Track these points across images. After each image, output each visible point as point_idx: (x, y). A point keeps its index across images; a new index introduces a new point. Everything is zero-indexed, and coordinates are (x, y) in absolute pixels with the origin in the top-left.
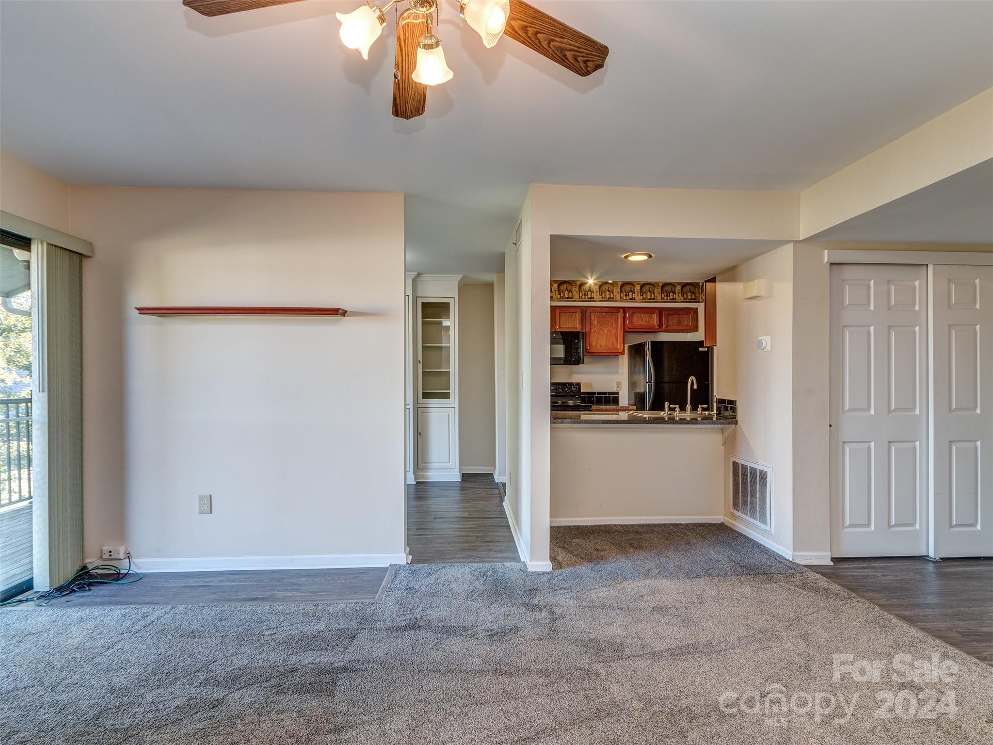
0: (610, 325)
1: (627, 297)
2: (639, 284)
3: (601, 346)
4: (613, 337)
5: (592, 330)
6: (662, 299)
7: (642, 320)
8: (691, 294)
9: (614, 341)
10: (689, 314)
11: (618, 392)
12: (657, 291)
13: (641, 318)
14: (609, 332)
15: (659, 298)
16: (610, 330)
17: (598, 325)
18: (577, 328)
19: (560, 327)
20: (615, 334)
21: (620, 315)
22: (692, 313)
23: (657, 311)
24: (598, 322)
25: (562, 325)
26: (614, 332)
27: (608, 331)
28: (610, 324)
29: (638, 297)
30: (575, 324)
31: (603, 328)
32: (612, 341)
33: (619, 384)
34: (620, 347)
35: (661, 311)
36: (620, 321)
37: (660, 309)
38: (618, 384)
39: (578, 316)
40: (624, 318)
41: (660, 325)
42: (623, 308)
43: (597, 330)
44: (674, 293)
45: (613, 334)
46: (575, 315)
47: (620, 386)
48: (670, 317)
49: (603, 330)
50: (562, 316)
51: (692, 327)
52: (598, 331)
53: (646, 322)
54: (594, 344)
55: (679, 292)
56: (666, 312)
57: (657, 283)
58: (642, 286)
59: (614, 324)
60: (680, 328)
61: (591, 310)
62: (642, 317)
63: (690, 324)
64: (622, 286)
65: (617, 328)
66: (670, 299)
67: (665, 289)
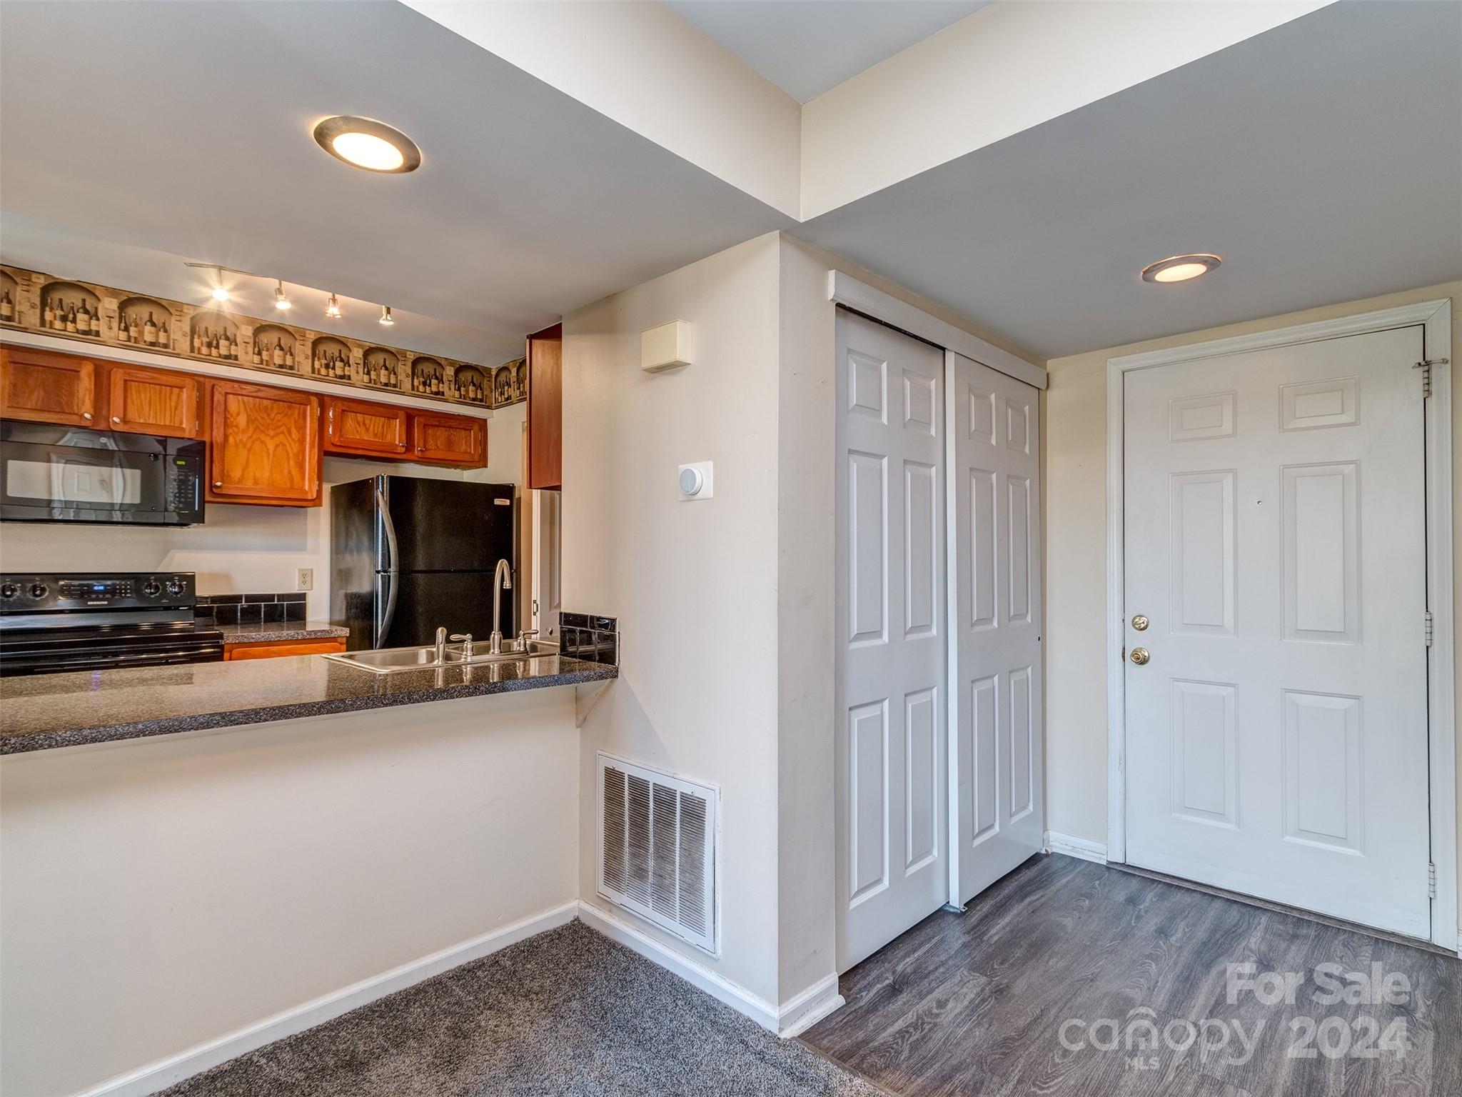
0: (283, 433)
1: (331, 372)
2: (360, 346)
3: (256, 482)
4: (292, 462)
5: (231, 439)
6: (413, 389)
7: (367, 430)
8: (474, 388)
9: (295, 472)
10: (471, 430)
11: (305, 595)
12: (404, 370)
13: (364, 424)
14: (280, 447)
15: (407, 385)
16: (284, 445)
17: (248, 427)
18: (183, 430)
19: (125, 421)
20: (297, 455)
21: (312, 411)
22: (476, 427)
23: (402, 414)
24: (250, 421)
25: (132, 415)
26: (295, 450)
27: (277, 446)
28: (283, 428)
29: (358, 375)
30: (177, 419)
31: (263, 437)
32: (290, 472)
33: (306, 576)
34: (310, 486)
35: (410, 415)
36: (310, 425)
37: (410, 411)
38: (304, 576)
39: (187, 397)
40: (322, 421)
41: (409, 446)
42: (320, 396)
43: (245, 440)
44: (441, 380)
45: (291, 455)
46: (179, 396)
47: (308, 579)
48: (430, 431)
49: (263, 442)
50: (133, 395)
51: (476, 457)
52: (249, 445)
53: (375, 435)
54: (236, 474)
55: (450, 381)
56: (422, 420)
57: (403, 353)
58: (368, 352)
59: (294, 431)
60: (450, 456)
61: (228, 387)
62: (367, 422)
63: (472, 452)
64: (316, 343)
65: (302, 441)
66: (432, 393)
67: (420, 367)
